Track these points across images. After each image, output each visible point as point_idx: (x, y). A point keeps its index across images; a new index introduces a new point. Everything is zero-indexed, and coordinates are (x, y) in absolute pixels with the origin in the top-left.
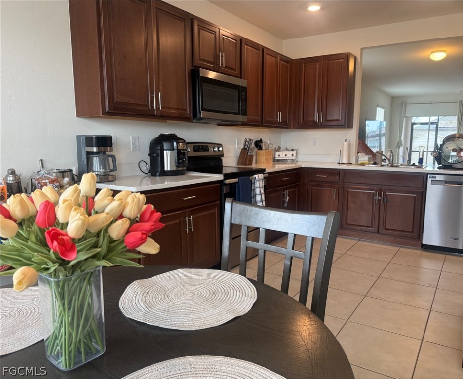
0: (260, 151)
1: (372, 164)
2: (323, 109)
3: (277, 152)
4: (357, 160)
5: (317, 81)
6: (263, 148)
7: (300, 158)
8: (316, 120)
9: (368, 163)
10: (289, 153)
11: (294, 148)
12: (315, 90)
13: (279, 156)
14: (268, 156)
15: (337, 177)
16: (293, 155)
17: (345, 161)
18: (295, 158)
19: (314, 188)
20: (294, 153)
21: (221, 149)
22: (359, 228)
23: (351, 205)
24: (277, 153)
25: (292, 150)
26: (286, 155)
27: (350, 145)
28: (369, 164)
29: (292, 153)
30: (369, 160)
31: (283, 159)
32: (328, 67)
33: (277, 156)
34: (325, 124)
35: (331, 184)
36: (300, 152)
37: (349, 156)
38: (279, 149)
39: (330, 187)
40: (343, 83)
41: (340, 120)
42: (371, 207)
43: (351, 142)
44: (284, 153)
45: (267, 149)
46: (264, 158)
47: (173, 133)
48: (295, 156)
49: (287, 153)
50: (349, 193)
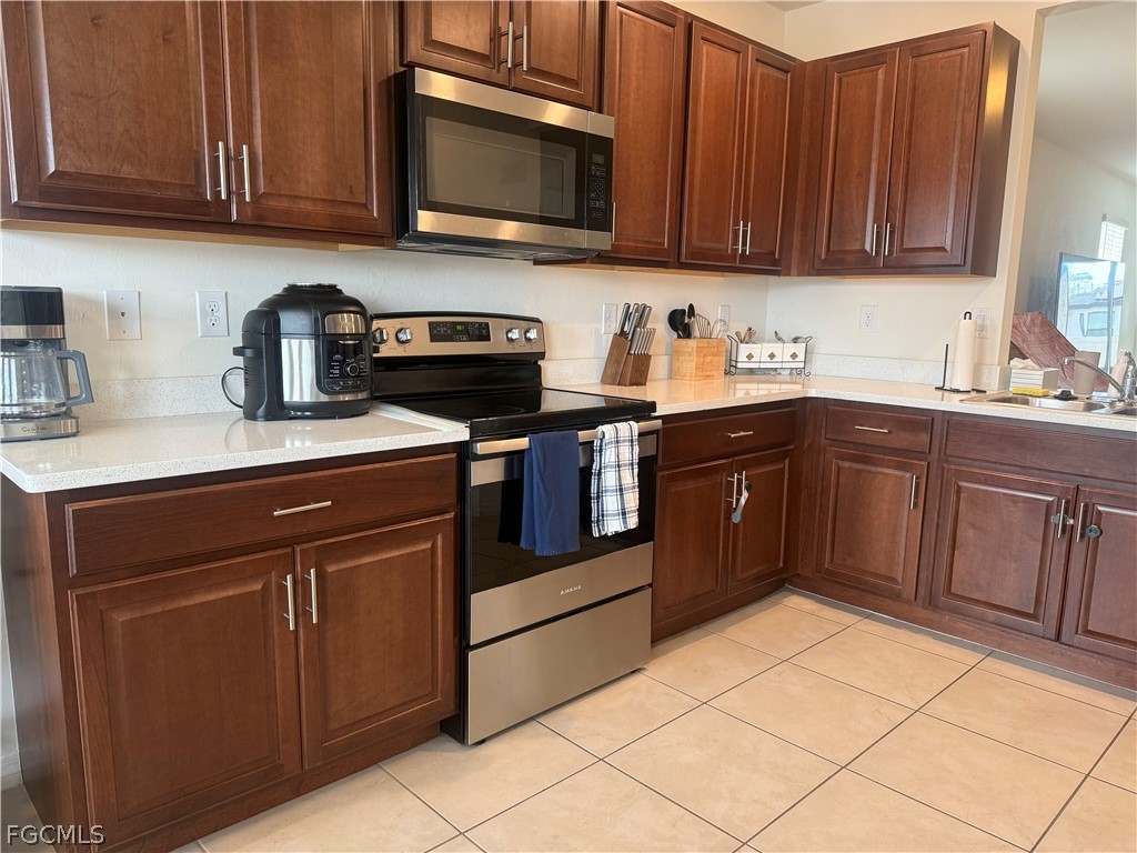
0: (684, 342)
1: (1056, 397)
2: (894, 215)
3: (742, 345)
4: (1005, 380)
5: (877, 127)
6: (696, 332)
7: (818, 366)
8: (868, 248)
9: (1041, 391)
10: (784, 352)
11: (803, 334)
12: (870, 153)
13: (750, 356)
14: (708, 359)
15: (925, 438)
16: (794, 356)
17: (960, 380)
18: (802, 365)
19: (847, 464)
20: (800, 349)
21: (532, 335)
22: (991, 614)
23: (967, 533)
24: (744, 349)
25: (796, 340)
26: (772, 356)
27: (981, 329)
28: (1045, 396)
29: (791, 348)
30: (1048, 381)
31: (763, 365)
32: (915, 77)
33: (742, 357)
34: (900, 262)
35: (903, 458)
36: (822, 347)
37: (977, 369)
38: (750, 336)
39: (901, 466)
40: (963, 129)
41: (948, 248)
42: (1039, 547)
43: (988, 322)
44: (768, 348)
45: (706, 337)
46: (694, 365)
47: (326, 281)
48: (801, 357)
49: (776, 348)
50: (963, 495)
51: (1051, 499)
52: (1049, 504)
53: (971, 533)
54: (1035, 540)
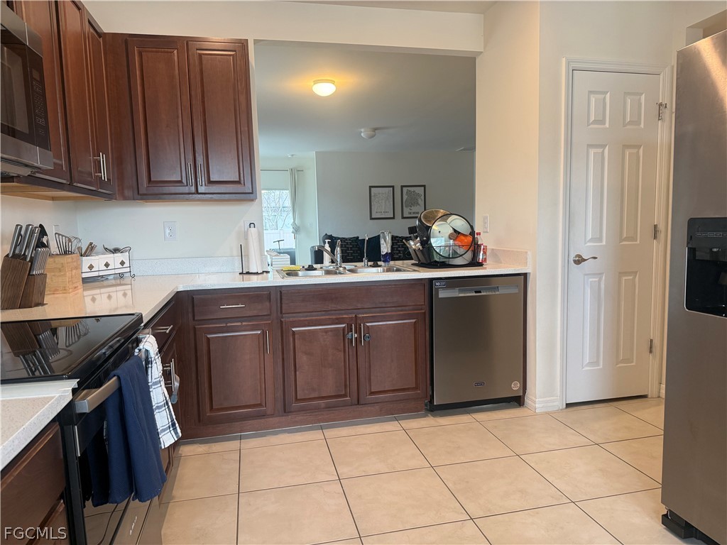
3: (85, 258)
10: (115, 260)
13: (91, 267)
14: (74, 272)
15: (268, 306)
16: (122, 263)
17: (255, 267)
18: (128, 270)
20: (125, 257)
24: (86, 261)
25: (121, 251)
26: (107, 265)
29: (119, 257)
31: (101, 273)
33: (85, 268)
36: (135, 254)
38: (91, 249)
41: (242, 182)
42: (342, 354)
44: (102, 259)
46: (67, 279)
48: (127, 264)
49: (110, 258)
50: (296, 336)
51: (344, 326)
52: (344, 328)
53: (305, 358)
54: (340, 351)
